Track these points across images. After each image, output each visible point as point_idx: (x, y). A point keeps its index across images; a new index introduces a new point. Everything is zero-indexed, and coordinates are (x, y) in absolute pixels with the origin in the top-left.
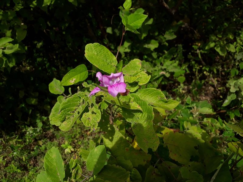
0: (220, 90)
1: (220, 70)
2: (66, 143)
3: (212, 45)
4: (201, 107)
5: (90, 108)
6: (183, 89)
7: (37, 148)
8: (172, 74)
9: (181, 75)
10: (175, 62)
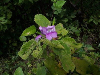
0: (95, 40)
1: (95, 31)
2: (29, 63)
3: (92, 20)
4: (89, 47)
5: (37, 48)
6: (79, 39)
7: (16, 65)
8: (74, 32)
9: (78, 33)
10: (76, 27)
